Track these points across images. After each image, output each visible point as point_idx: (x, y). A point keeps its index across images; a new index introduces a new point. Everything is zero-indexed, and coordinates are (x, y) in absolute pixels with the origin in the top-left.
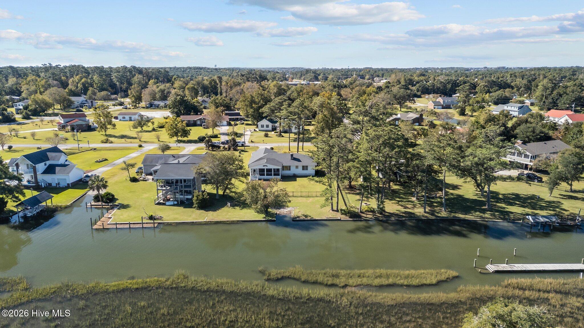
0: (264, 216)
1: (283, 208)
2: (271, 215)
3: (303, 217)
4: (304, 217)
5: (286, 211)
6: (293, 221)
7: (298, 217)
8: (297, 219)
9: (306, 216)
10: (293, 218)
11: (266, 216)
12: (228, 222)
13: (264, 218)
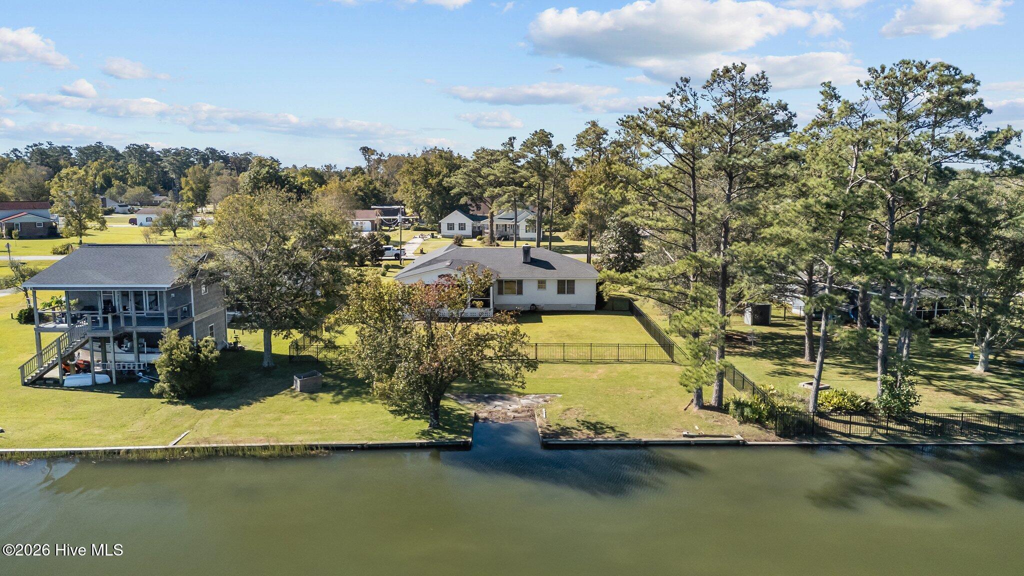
0: (426, 426)
1: (502, 399)
2: (451, 424)
3: (586, 431)
4: (592, 434)
5: (514, 407)
6: (546, 446)
7: (565, 431)
8: (563, 439)
9: (596, 428)
10: (545, 435)
11: (434, 426)
12: (265, 453)
13: (424, 433)
